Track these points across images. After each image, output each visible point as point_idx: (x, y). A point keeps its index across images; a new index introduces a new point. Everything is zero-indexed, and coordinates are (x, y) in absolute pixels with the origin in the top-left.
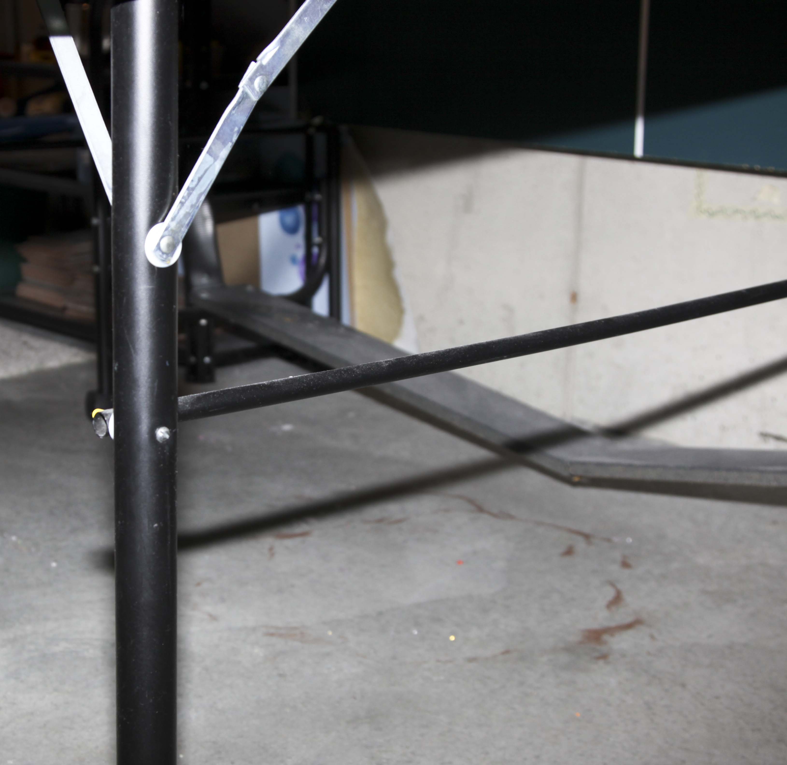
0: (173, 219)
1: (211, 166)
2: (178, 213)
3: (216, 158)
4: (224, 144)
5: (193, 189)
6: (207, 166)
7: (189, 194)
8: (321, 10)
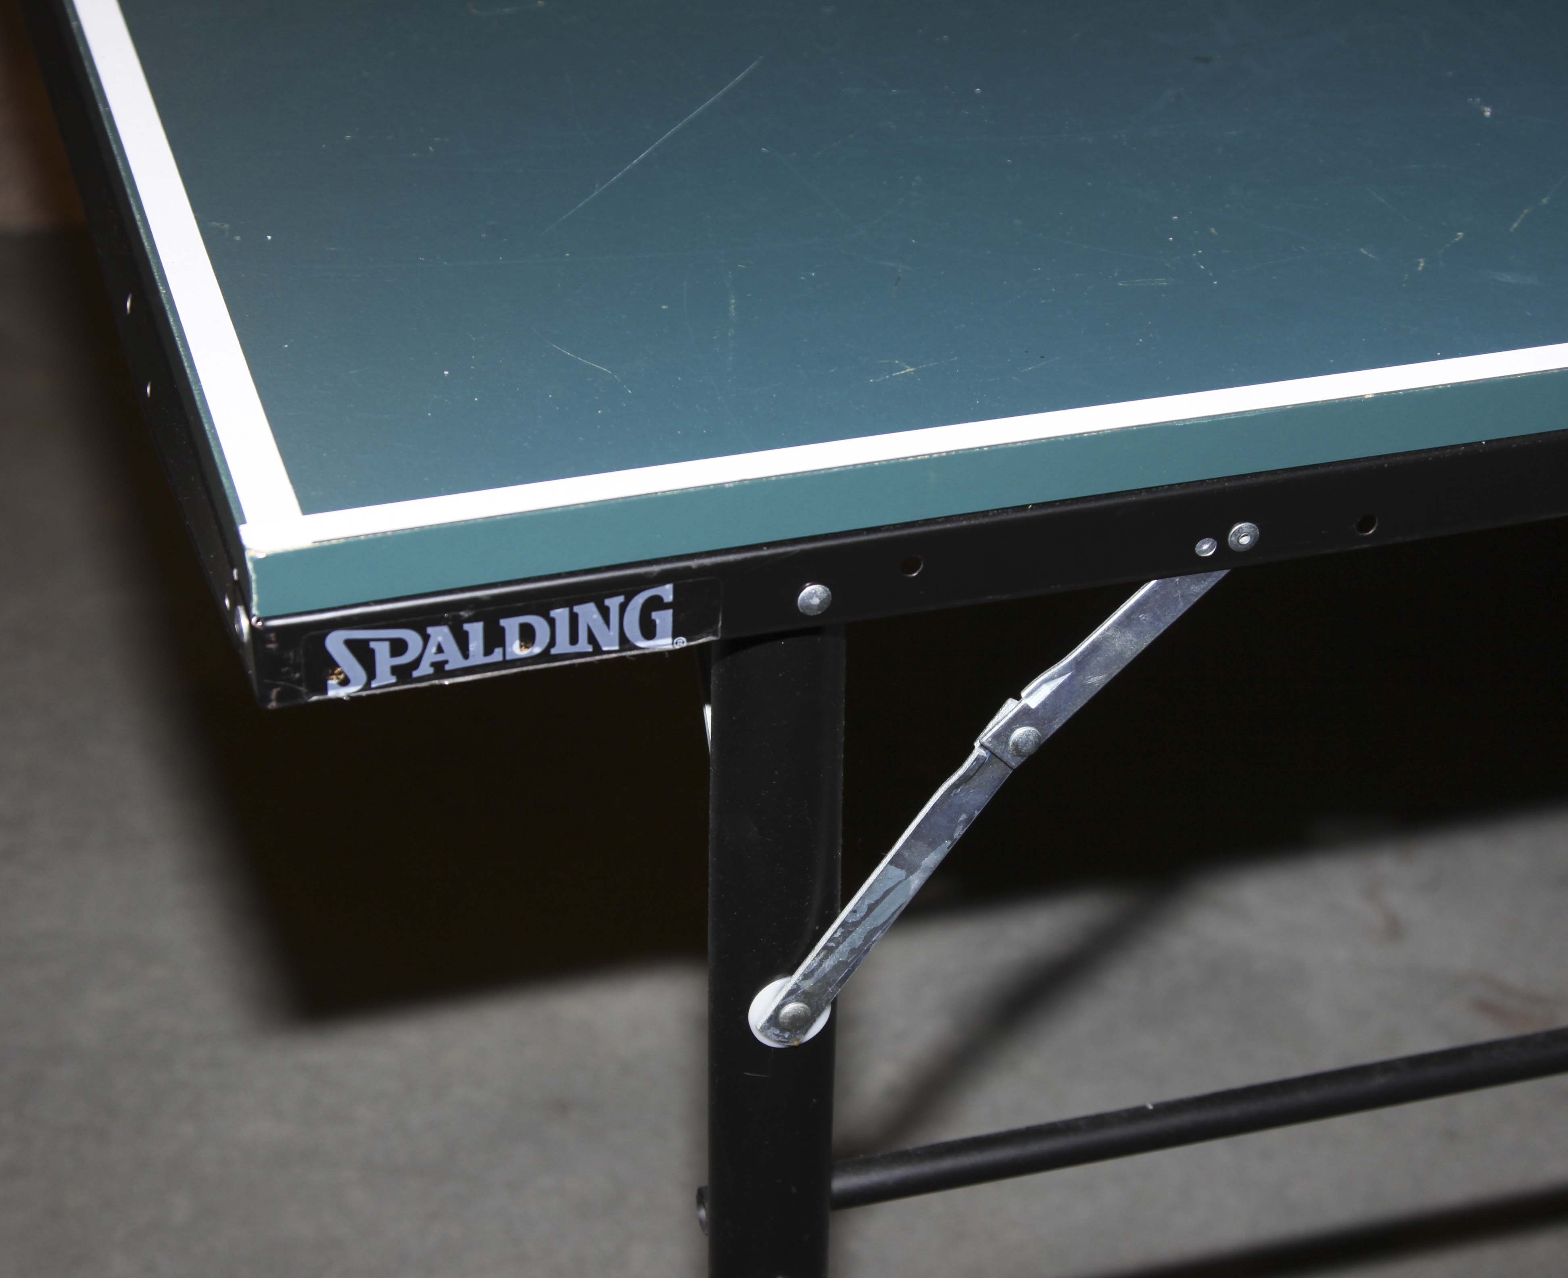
0: (806, 976)
1: (900, 882)
2: (820, 964)
3: (911, 869)
4: (933, 845)
5: (856, 924)
6: (890, 884)
7: (845, 936)
8: (1182, 596)
